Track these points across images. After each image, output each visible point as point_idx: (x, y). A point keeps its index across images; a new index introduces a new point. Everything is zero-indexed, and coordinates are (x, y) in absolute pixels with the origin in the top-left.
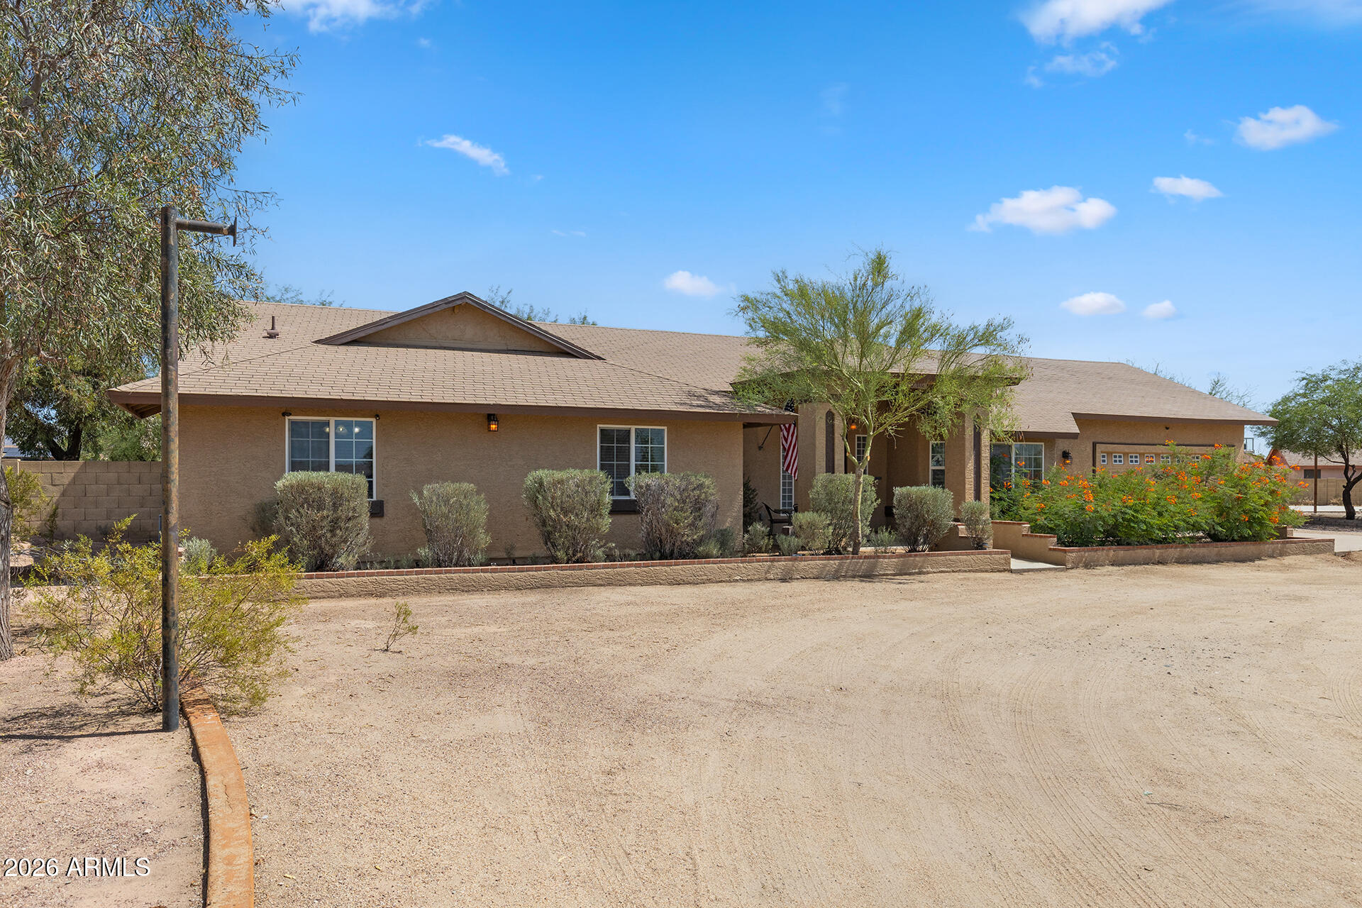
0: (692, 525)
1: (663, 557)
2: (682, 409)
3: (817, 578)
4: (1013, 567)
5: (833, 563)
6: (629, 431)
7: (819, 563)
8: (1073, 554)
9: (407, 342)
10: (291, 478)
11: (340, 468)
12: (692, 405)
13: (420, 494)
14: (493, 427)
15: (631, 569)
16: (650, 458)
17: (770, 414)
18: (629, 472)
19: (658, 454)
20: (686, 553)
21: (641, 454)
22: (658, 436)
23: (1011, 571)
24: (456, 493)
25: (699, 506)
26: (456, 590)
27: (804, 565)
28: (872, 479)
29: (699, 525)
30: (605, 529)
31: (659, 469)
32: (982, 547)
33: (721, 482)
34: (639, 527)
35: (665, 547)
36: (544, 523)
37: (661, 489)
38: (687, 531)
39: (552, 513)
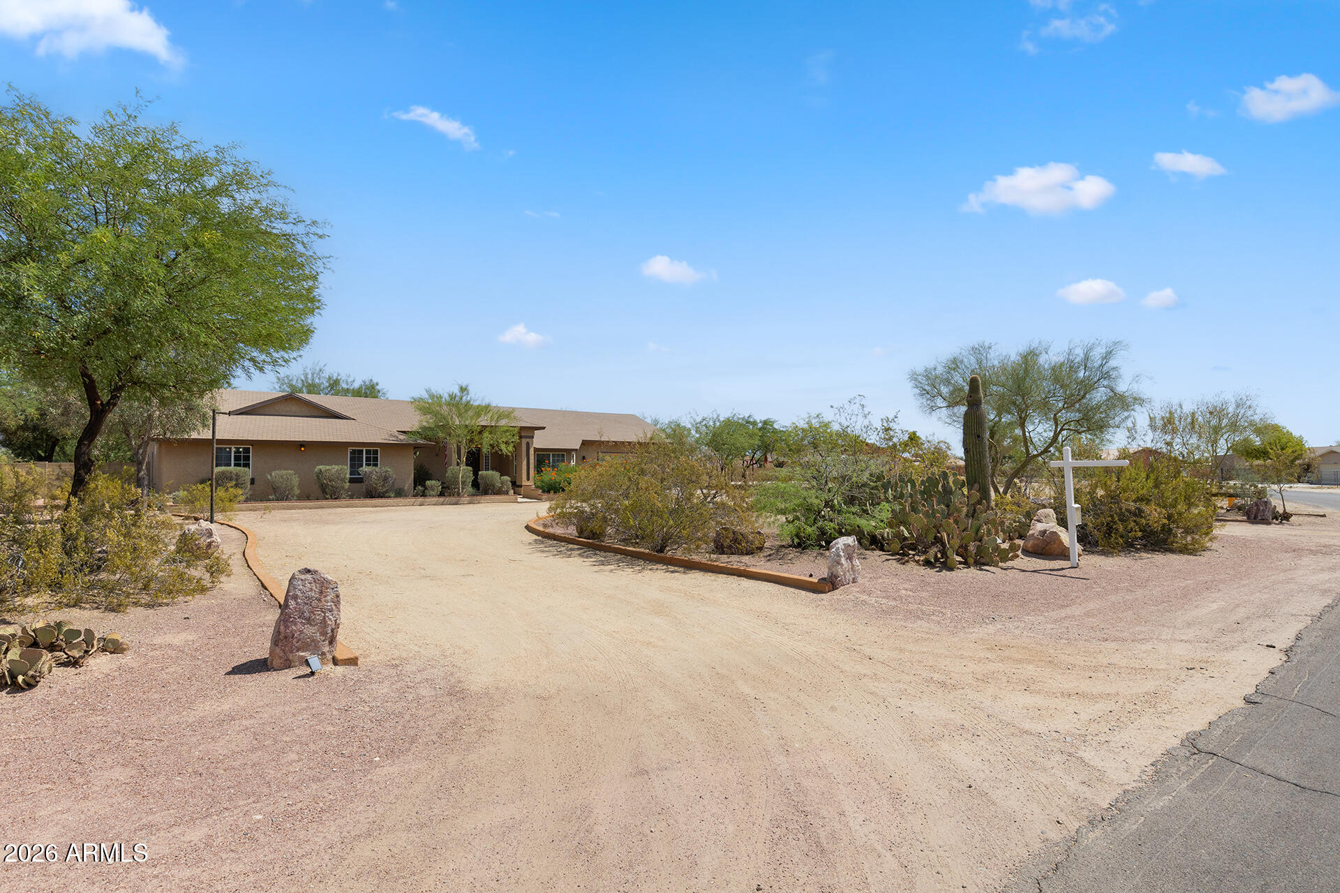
0: (383, 486)
1: (372, 497)
2: (384, 442)
3: (435, 505)
5: (442, 499)
6: (362, 450)
7: (436, 499)
8: (545, 496)
9: (265, 413)
10: (217, 470)
11: (235, 465)
12: (389, 440)
13: (271, 475)
14: (303, 449)
15: (357, 502)
16: (372, 460)
17: (423, 444)
18: (362, 466)
19: (376, 459)
20: (381, 496)
21: (368, 459)
22: (376, 452)
23: (518, 502)
24: (286, 474)
25: (386, 479)
26: (285, 509)
27: (428, 500)
28: (471, 468)
29: (386, 485)
30: (347, 487)
31: (376, 465)
32: (507, 494)
33: (404, 471)
34: (362, 487)
35: (372, 494)
36: (322, 486)
37: (371, 473)
38: (381, 488)
39: (324, 481)
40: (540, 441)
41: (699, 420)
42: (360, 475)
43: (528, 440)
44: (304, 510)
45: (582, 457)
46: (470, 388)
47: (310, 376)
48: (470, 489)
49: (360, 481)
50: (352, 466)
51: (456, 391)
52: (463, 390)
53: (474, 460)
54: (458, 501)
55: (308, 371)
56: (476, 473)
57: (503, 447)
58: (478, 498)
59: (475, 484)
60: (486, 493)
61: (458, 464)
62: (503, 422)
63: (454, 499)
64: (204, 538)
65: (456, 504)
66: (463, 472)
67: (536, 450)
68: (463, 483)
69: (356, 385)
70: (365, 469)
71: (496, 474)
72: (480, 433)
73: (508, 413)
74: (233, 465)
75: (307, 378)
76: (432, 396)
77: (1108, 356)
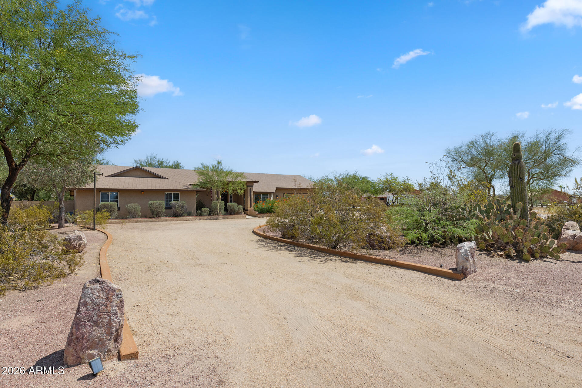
0: (181, 211)
1: (176, 216)
2: (182, 189)
3: (206, 220)
4: (247, 217)
5: (209, 217)
6: (171, 193)
7: (206, 217)
8: (259, 215)
9: (126, 176)
10: (101, 203)
11: (111, 201)
12: (184, 188)
13: (128, 206)
14: (143, 193)
15: (169, 218)
16: (176, 198)
17: (200, 190)
18: (171, 201)
19: (178, 198)
20: (180, 215)
21: (174, 198)
22: (178, 194)
24: (134, 205)
25: (182, 207)
26: (134, 222)
27: (203, 217)
28: (223, 202)
29: (183, 210)
30: (164, 212)
31: (178, 200)
32: (241, 214)
33: (191, 203)
34: (171, 211)
35: (176, 215)
36: (152, 211)
37: (175, 204)
38: (180, 212)
39: (153, 209)
40: (256, 188)
41: (338, 175)
42: (170, 205)
43: (250, 188)
44: (143, 223)
45: (276, 196)
46: (222, 162)
47: (149, 160)
48: (223, 212)
49: (170, 208)
50: (167, 201)
51: (216, 163)
52: (219, 163)
53: (225, 197)
54: (218, 217)
55: (149, 158)
56: (226, 204)
57: (239, 191)
58: (227, 216)
59: (226, 209)
60: (231, 213)
61: (217, 200)
62: (238, 179)
63: (215, 217)
64: (77, 241)
65: (217, 219)
66: (220, 203)
67: (254, 192)
68: (220, 209)
69: (171, 164)
70: (173, 202)
71: (235, 205)
72: (228, 184)
73: (241, 175)
74: (110, 201)
75: (148, 161)
76: (204, 167)
77: (559, 137)
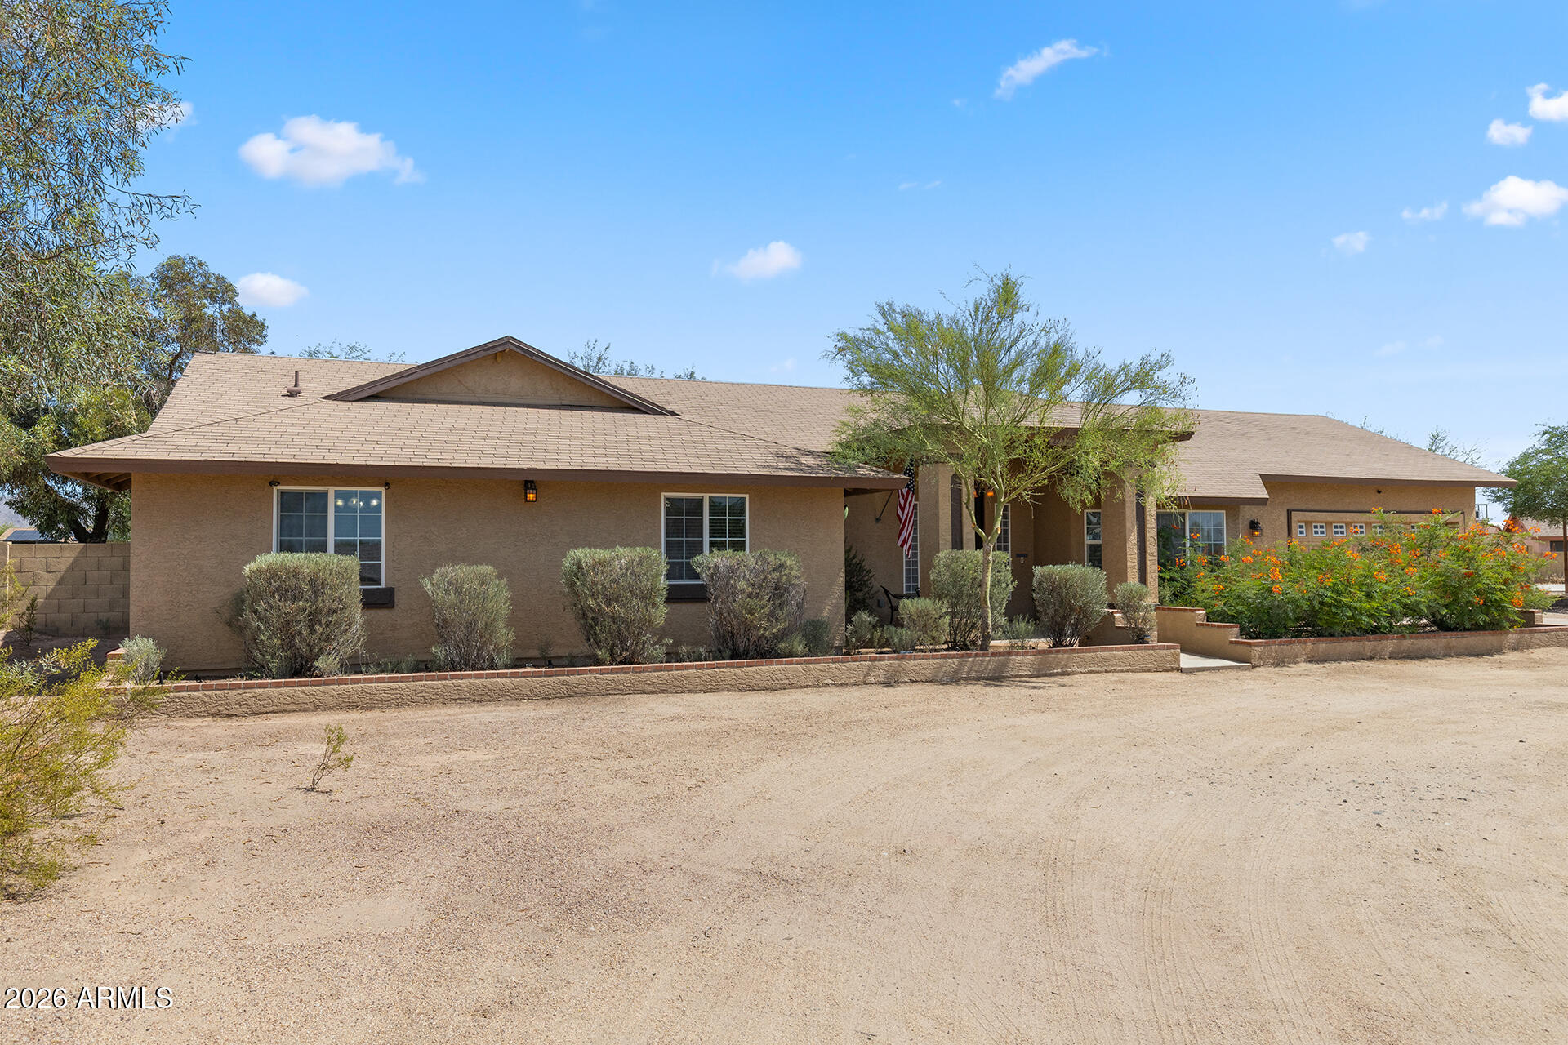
0: (770, 615)
1: (738, 655)
2: (762, 472)
4: (1185, 664)
6: (700, 499)
10: (276, 560)
11: (339, 548)
12: (777, 468)
13: (433, 580)
14: (531, 497)
15: (691, 672)
16: (730, 533)
17: (874, 479)
18: (701, 551)
19: (738, 529)
20: (765, 651)
21: (717, 528)
22: (738, 508)
23: (1181, 670)
24: (469, 580)
25: (778, 593)
26: (466, 701)
27: (914, 664)
28: (1006, 555)
29: (779, 613)
30: (660, 622)
31: (739, 546)
32: (1144, 641)
33: (817, 562)
36: (584, 614)
37: (732, 570)
38: (764, 624)
39: (591, 602)
42: (697, 576)
49: (698, 595)
50: (672, 549)
52: (1005, 295)
61: (979, 543)
66: (994, 568)
68: (995, 605)
70: (711, 560)
71: (1092, 576)
74: (329, 546)
